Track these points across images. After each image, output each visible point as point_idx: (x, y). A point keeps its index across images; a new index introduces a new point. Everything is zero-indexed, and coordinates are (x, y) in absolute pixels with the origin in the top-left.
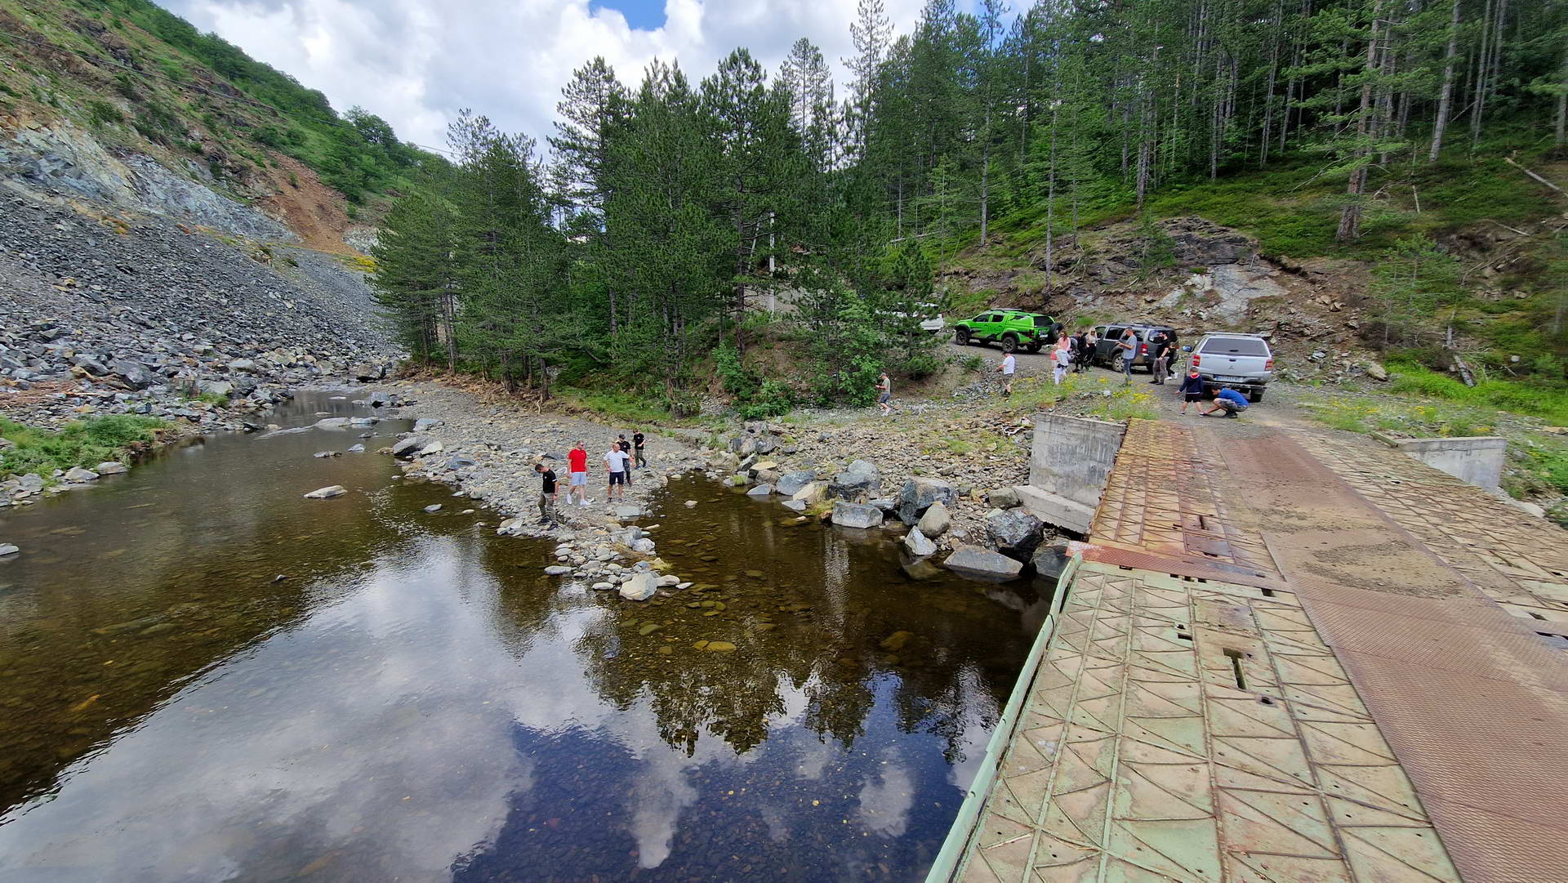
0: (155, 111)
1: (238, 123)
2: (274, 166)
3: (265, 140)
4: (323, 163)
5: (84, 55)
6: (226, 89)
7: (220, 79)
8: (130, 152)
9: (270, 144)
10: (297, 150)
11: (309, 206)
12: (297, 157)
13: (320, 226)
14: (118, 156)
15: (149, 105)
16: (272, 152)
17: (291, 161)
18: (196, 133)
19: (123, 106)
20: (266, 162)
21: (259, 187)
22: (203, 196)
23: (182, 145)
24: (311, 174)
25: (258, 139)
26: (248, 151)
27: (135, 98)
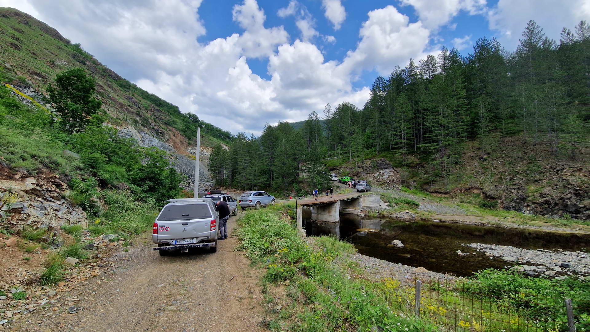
0: (144, 119)
1: (161, 119)
2: (170, 131)
3: (167, 124)
4: (182, 129)
5: (129, 106)
6: (158, 110)
7: (157, 108)
8: (141, 131)
9: (168, 125)
10: (175, 126)
11: (178, 141)
12: (175, 128)
13: (181, 147)
14: (139, 133)
15: (143, 118)
16: (169, 127)
17: (174, 129)
18: (153, 124)
19: (138, 119)
20: (168, 130)
21: (167, 137)
22: (156, 141)
23: (150, 127)
24: (178, 132)
25: (166, 124)
26: (164, 127)
27: (140, 116)
